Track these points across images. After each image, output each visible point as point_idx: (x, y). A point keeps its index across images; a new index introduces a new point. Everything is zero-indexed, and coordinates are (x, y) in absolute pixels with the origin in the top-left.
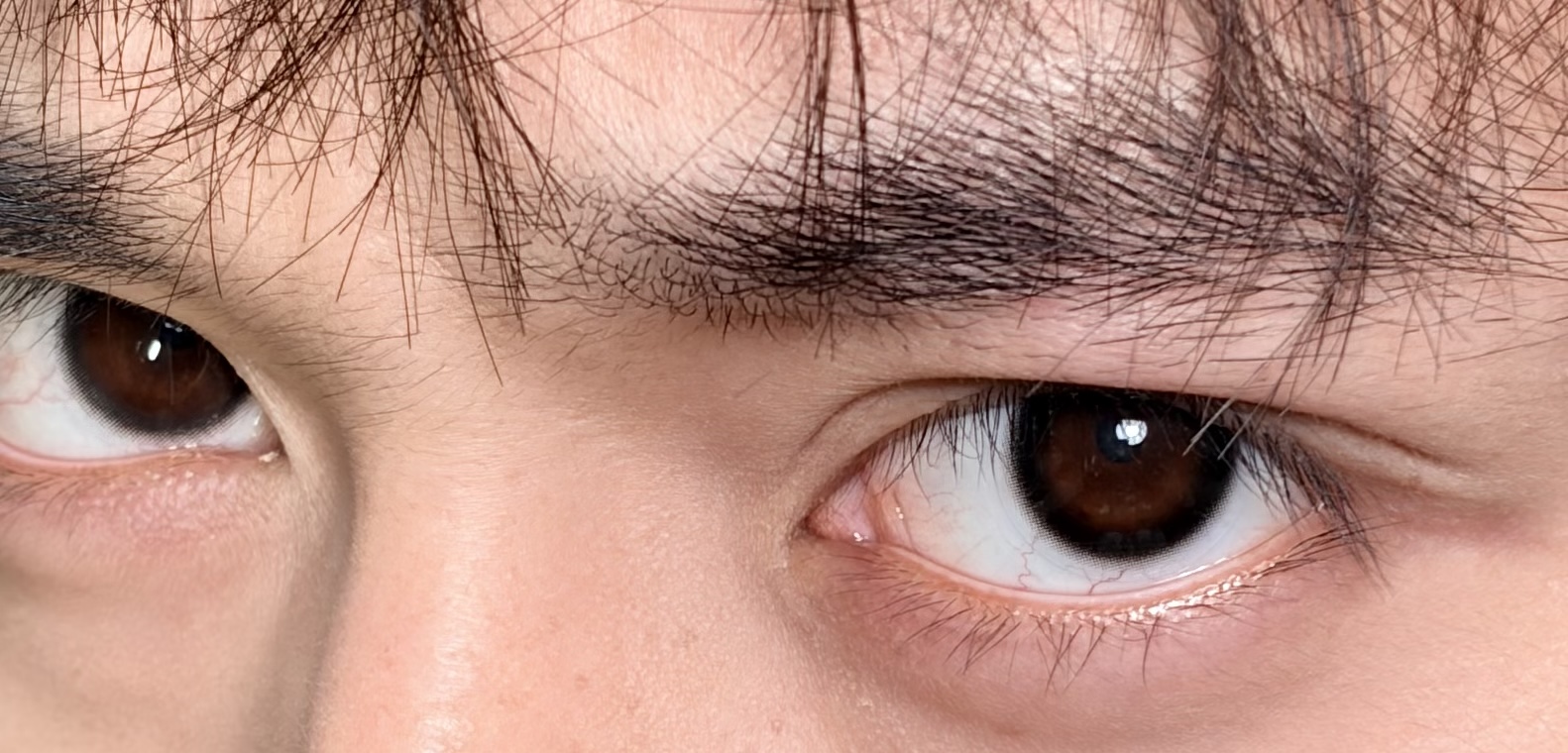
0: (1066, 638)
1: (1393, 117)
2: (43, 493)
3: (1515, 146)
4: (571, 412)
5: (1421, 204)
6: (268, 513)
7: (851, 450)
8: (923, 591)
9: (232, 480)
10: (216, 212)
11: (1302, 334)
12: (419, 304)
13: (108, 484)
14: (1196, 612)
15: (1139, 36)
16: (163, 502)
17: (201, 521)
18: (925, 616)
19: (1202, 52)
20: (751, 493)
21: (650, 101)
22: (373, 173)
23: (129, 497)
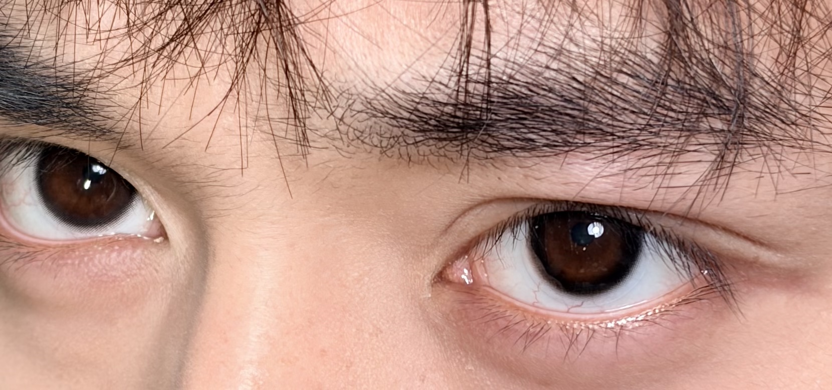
0: (575, 336)
1: (756, 66)
2: (40, 257)
3: (816, 85)
4: (322, 213)
5: (769, 112)
6: (158, 268)
7: (466, 238)
8: (501, 310)
9: (139, 251)
10: (144, 103)
11: (706, 176)
12: (249, 152)
13: (75, 252)
14: (641, 324)
15: (629, 20)
16: (103, 261)
17: (123, 272)
18: (502, 323)
19: (660, 29)
20: (413, 258)
21: (377, 44)
22: (229, 83)
23: (86, 259)
